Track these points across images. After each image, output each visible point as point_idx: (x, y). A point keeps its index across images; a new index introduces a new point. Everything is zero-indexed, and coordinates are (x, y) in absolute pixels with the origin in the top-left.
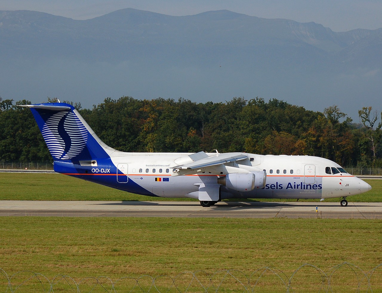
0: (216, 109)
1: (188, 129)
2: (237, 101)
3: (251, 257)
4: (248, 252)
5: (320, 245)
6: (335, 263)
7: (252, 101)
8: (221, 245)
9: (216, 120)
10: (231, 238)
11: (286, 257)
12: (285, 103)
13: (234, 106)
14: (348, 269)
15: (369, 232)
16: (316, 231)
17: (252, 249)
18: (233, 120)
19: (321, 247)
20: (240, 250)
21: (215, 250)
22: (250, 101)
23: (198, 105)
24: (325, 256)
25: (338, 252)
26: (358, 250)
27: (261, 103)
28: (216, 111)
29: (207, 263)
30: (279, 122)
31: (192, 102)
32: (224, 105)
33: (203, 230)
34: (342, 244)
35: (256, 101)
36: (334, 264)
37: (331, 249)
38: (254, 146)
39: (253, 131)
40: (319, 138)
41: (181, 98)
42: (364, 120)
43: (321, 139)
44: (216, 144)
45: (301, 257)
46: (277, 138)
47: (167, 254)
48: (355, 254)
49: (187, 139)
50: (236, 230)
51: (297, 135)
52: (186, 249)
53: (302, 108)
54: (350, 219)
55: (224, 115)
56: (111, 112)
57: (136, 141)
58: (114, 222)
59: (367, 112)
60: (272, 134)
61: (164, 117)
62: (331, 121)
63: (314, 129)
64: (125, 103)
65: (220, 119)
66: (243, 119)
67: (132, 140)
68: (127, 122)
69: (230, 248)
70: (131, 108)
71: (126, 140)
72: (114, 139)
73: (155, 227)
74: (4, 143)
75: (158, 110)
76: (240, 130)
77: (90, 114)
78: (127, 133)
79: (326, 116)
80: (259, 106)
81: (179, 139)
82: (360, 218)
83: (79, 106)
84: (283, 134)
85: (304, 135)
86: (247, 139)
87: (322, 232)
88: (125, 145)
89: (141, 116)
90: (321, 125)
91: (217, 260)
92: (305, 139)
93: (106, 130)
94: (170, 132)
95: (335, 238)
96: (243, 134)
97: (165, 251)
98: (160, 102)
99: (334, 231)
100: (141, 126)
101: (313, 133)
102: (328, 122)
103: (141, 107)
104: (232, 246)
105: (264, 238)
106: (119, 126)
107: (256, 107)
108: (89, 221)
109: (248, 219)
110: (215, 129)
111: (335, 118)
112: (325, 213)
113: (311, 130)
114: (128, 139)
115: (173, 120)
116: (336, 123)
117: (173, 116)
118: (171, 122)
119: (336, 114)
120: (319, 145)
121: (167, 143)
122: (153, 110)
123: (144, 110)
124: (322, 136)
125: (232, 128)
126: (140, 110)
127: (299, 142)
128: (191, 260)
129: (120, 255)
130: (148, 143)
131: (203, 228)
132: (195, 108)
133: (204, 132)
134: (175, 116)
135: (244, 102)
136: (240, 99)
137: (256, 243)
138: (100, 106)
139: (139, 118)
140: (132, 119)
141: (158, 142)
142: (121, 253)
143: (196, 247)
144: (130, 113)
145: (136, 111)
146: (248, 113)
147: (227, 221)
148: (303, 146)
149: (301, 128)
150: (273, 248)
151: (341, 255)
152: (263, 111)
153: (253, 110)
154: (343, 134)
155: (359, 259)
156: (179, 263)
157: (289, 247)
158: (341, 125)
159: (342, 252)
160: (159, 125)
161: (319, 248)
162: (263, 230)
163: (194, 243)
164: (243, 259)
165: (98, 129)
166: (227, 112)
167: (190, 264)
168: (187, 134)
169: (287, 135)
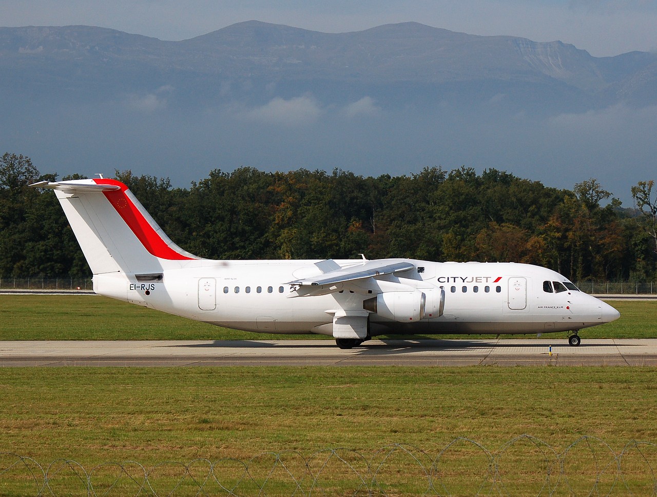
0: (395, 187)
1: (348, 220)
2: (429, 173)
3: (428, 429)
4: (424, 422)
5: (546, 410)
6: (566, 439)
7: (454, 172)
8: (382, 411)
9: (395, 205)
10: (399, 399)
11: (486, 429)
12: (510, 175)
13: (425, 182)
14: (587, 449)
15: (629, 388)
16: (543, 387)
17: (432, 417)
18: (423, 204)
19: (544, 412)
20: (411, 419)
21: (370, 418)
22: (452, 172)
23: (365, 181)
24: (552, 427)
25: (574, 421)
26: (607, 417)
27: (470, 175)
28: (395, 189)
29: (355, 440)
30: (500, 207)
31: (356, 175)
32: (408, 179)
33: (356, 386)
34: (581, 408)
35: (462, 173)
36: (565, 441)
37: (563, 417)
38: (458, 247)
39: (456, 223)
40: (567, 234)
41: (337, 169)
42: (641, 202)
43: (570, 234)
44: (394, 245)
45: (512, 429)
46: (498, 234)
47: (290, 427)
48: (601, 424)
49: (347, 237)
50: (409, 387)
51: (530, 228)
52: (322, 417)
53: (538, 184)
54: (602, 366)
55: (408, 196)
56: (222, 194)
57: (262, 240)
58: (209, 375)
59: (646, 189)
60: (488, 227)
61: (308, 201)
62: (587, 205)
63: (557, 219)
64: (244, 177)
65: (401, 203)
66: (439, 203)
67: (255, 239)
68: (247, 210)
69: (396, 415)
70: (254, 186)
71: (246, 240)
72: (225, 238)
73: (276, 382)
74: (43, 246)
75: (299, 189)
76: (434, 222)
77: (187, 197)
78: (247, 228)
79: (578, 196)
80: (466, 181)
81: (334, 237)
82: (620, 364)
83: (168, 184)
84: (508, 227)
85: (542, 228)
86: (447, 236)
87: (551, 388)
88: (243, 247)
89: (272, 199)
90: (570, 211)
91: (371, 436)
92: (543, 234)
93: (213, 223)
94: (318, 225)
95: (572, 398)
96: (440, 228)
97: (287, 422)
98: (301, 176)
99: (571, 386)
100: (270, 215)
101: (557, 224)
102: (581, 206)
103: (270, 184)
104: (399, 412)
105: (454, 399)
106: (235, 216)
107: (462, 183)
108: (168, 373)
109: (433, 367)
110: (394, 220)
111: (592, 199)
112: (564, 357)
113: (553, 219)
114: (248, 237)
115: (323, 205)
116: (595, 207)
117: (323, 198)
118: (320, 210)
119: (594, 194)
120: (566, 245)
121: (314, 244)
122: (290, 190)
123: (274, 189)
124: (571, 229)
125: (422, 218)
126: (268, 190)
127: (533, 239)
128: (329, 435)
129: (211, 429)
130: (282, 244)
131: (356, 383)
132: (360, 184)
133: (375, 225)
134: (327, 198)
135: (442, 174)
136: (434, 170)
137: (439, 407)
138: (202, 184)
139: (267, 203)
140: (256, 205)
141: (299, 242)
142: (213, 425)
143: (340, 415)
144: (254, 195)
145: (262, 190)
146: (447, 192)
147: (397, 371)
148: (540, 246)
149: (537, 217)
150: (466, 415)
151: (578, 425)
152: (473, 189)
153: (456, 188)
154: (607, 226)
155: (606, 432)
156: (308, 440)
157: (493, 414)
158: (603, 211)
159: (580, 421)
160: (300, 213)
161: (542, 415)
162: (454, 385)
163: (337, 408)
164: (414, 434)
165: (200, 222)
166: (412, 191)
167: (327, 442)
168: (346, 229)
169: (514, 228)
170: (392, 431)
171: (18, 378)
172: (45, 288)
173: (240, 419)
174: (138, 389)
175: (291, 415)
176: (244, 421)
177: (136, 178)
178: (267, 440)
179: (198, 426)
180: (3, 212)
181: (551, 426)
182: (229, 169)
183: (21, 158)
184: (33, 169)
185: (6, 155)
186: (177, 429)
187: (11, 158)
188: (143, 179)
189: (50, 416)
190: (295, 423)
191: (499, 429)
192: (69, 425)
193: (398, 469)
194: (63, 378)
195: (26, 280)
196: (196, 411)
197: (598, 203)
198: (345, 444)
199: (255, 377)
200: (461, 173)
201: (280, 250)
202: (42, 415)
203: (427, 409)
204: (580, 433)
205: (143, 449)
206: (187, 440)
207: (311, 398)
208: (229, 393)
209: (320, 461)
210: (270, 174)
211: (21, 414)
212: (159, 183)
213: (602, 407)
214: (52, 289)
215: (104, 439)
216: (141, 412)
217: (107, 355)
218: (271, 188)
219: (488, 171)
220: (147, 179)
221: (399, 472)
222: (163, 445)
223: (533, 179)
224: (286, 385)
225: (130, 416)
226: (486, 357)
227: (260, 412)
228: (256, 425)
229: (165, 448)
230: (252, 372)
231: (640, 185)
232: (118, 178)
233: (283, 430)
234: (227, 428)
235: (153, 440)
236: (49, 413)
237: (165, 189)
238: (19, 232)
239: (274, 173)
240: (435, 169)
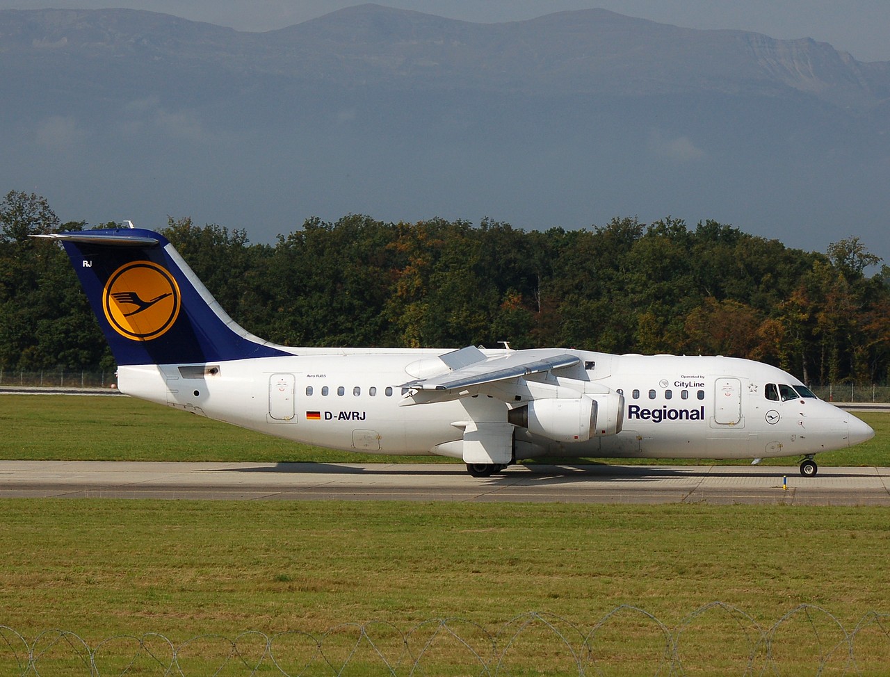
0: (570, 246)
1: (502, 292)
2: (621, 226)
3: (603, 594)
4: (598, 583)
5: (773, 568)
6: (799, 610)
7: (657, 225)
8: (537, 567)
9: (568, 271)
10: (563, 549)
11: (686, 594)
12: (736, 230)
13: (614, 239)
16: (770, 535)
17: (608, 576)
18: (610, 271)
19: (770, 571)
20: (578, 578)
21: (520, 577)
22: (653, 225)
23: (527, 236)
24: (780, 593)
25: (812, 584)
26: (860, 579)
27: (678, 230)
29: (497, 608)
30: (720, 276)
31: (513, 228)
32: (588, 234)
33: (502, 530)
34: (823, 565)
35: (667, 227)
36: (798, 613)
37: (797, 578)
38: (659, 333)
39: (657, 298)
40: (817, 316)
41: (487, 219)
43: (821, 316)
44: (568, 329)
45: (723, 594)
46: (716, 315)
47: (404, 588)
48: (851, 589)
49: (501, 318)
50: (578, 532)
51: (763, 307)
52: (451, 575)
53: (776, 244)
54: (857, 506)
55: (588, 260)
56: (320, 253)
57: (378, 319)
58: (292, 512)
60: (703, 304)
61: (445, 264)
62: (845, 275)
63: (803, 294)
64: (352, 230)
65: (578, 269)
66: (633, 269)
67: (368, 318)
68: (357, 276)
69: (557, 573)
70: (368, 242)
71: (355, 319)
72: (325, 316)
73: (388, 524)
74: (63, 324)
75: (433, 247)
76: (626, 295)
77: (271, 256)
78: (356, 302)
80: (672, 239)
81: (481, 317)
82: (883, 503)
83: (243, 238)
84: (731, 305)
85: (781, 306)
86: (644, 317)
87: (781, 536)
88: (351, 330)
89: (392, 261)
90: (821, 283)
91: (520, 602)
92: (782, 316)
93: (307, 294)
94: (459, 299)
95: (811, 551)
96: (634, 305)
97: (401, 582)
98: (436, 229)
99: (811, 534)
100: (389, 285)
101: (801, 301)
102: (838, 276)
103: (390, 240)
104: (562, 568)
105: (642, 550)
106: (339, 285)
107: (667, 241)
108: (234, 509)
109: (614, 505)
110: (568, 292)
111: (853, 266)
112: (804, 492)
113: (797, 294)
114: (358, 315)
115: (466, 271)
116: (858, 278)
117: (467, 260)
118: (462, 277)
119: (856, 258)
120: (816, 330)
121: (453, 326)
122: (419, 248)
123: (396, 247)
124: (822, 309)
125: (609, 291)
126: (387, 248)
127: (768, 323)
128: (459, 601)
129: (291, 589)
130: (406, 325)
131: (503, 527)
132: (520, 242)
133: (541, 300)
134: (473, 261)
135: (638, 228)
136: (627, 222)
137: (619, 562)
138: (293, 238)
139: (385, 267)
140: (370, 269)
141: (430, 323)
142: (295, 584)
143: (477, 572)
144: (367, 255)
145: (378, 248)
146: (646, 254)
147: (563, 510)
148: (777, 333)
149: (773, 291)
150: (658, 574)
151: (818, 590)
152: (682, 250)
153: (658, 247)
154: (874, 305)
155: (857, 601)
156: (430, 607)
157: (697, 573)
158: (867, 283)
159: (821, 584)
160: (434, 282)
161: (768, 575)
162: (643, 530)
163: (473, 562)
164: (582, 601)
165: (288, 292)
166: (595, 252)
167: (456, 610)
168: (499, 305)
169: (740, 307)
170: (550, 596)
171: (18, 514)
172: (64, 385)
173: (334, 576)
174: (190, 532)
175: (407, 572)
176: (339, 580)
177: (199, 229)
178: (370, 606)
179: (273, 585)
180: (7, 276)
181: (779, 591)
182: (331, 217)
183: (33, 198)
184: (50, 215)
185: (12, 193)
186: (242, 590)
187: (20, 198)
188: (208, 230)
189: (60, 568)
190: (412, 583)
191: (704, 595)
192: (88, 582)
193: (555, 651)
194: (82, 514)
195: (38, 373)
196: (271, 564)
197: (862, 271)
198: (482, 613)
199: (358, 516)
200: (665, 226)
201: (404, 334)
202: (50, 568)
203: (602, 565)
204: (820, 601)
205: (192, 618)
206: (256, 605)
207: (436, 547)
208: (320, 538)
209: (445, 638)
210: (391, 225)
211: (20, 565)
212: (230, 236)
213: (854, 564)
214: (75, 386)
215: (137, 603)
216: (192, 565)
217: (149, 482)
218: (391, 245)
219: (704, 224)
220: (213, 230)
221: (557, 654)
222: (221, 612)
223: (769, 236)
224: (402, 528)
225: (175, 570)
226: (692, 491)
227: (362, 566)
228: (355, 585)
229: (223, 617)
230: (355, 510)
232: (172, 229)
233: (394, 593)
234: (314, 589)
235: (208, 604)
236: (59, 564)
237: (239, 245)
238: (28, 304)
239: (396, 223)
240: (629, 221)
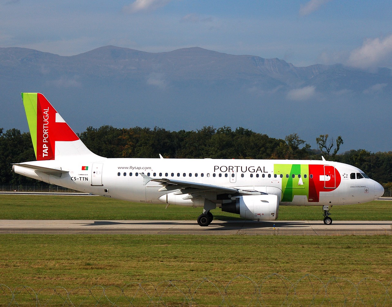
0: (188, 137)
2: (207, 129)
3: (210, 270)
4: (208, 265)
6: (286, 275)
7: (220, 129)
8: (184, 259)
9: (188, 146)
10: (194, 252)
11: (242, 269)
12: (251, 131)
13: (204, 134)
15: (319, 247)
16: (271, 247)
17: (212, 262)
18: (203, 146)
19: (273, 260)
20: (201, 264)
21: (179, 263)
22: (219, 129)
23: (171, 133)
25: (289, 265)
26: (307, 263)
27: (228, 131)
29: (171, 275)
30: (245, 148)
31: (166, 130)
32: (195, 133)
33: (170, 245)
34: (293, 258)
36: (285, 276)
37: (283, 263)
39: (221, 157)
41: (156, 127)
42: (322, 146)
45: (256, 270)
47: (135, 268)
48: (304, 267)
50: (199, 246)
52: (152, 263)
53: (266, 136)
54: (303, 236)
55: (195, 142)
56: (93, 140)
58: (89, 239)
59: (324, 139)
61: (140, 144)
62: (292, 148)
63: (276, 155)
64: (105, 131)
65: (191, 146)
66: (212, 146)
68: (107, 149)
69: (192, 262)
70: (111, 136)
73: (126, 243)
75: (136, 138)
79: (287, 143)
80: (226, 134)
87: (276, 247)
89: (120, 143)
90: (283, 151)
91: (179, 273)
95: (288, 253)
97: (134, 265)
98: (137, 130)
99: (287, 246)
100: (120, 152)
102: (289, 148)
103: (120, 135)
104: (194, 260)
105: (224, 253)
107: (224, 135)
108: (67, 238)
109: (211, 236)
110: (187, 155)
111: (295, 144)
112: (282, 230)
113: (274, 155)
115: (149, 146)
116: (297, 149)
117: (149, 143)
118: (147, 149)
119: (296, 142)
122: (131, 138)
123: (122, 138)
125: (203, 154)
126: (119, 138)
128: (156, 272)
129: (92, 268)
131: (170, 244)
132: (169, 135)
134: (151, 142)
135: (213, 130)
136: (209, 128)
137: (216, 257)
138: (83, 134)
139: (118, 145)
140: (112, 146)
143: (162, 261)
144: (111, 141)
145: (115, 138)
146: (216, 140)
147: (192, 238)
149: (265, 154)
150: (231, 262)
151: (291, 268)
152: (230, 139)
153: (221, 137)
155: (307, 271)
156: (145, 275)
157: (246, 261)
158: (301, 151)
159: (292, 265)
160: (136, 151)
161: (272, 262)
162: (223, 245)
163: (160, 257)
164: (203, 272)
166: (197, 139)
167: (155, 276)
170: (191, 271)
174: (51, 247)
175: (135, 262)
176: (110, 265)
178: (123, 275)
179: (85, 267)
181: (277, 268)
182: (97, 126)
186: (73, 269)
189: (3, 261)
190: (138, 266)
191: (249, 270)
192: (14, 266)
194: (9, 240)
196: (84, 259)
197: (298, 146)
198: (165, 277)
199: (114, 240)
200: (223, 129)
203: (209, 258)
204: (293, 272)
205: (55, 280)
206: (79, 275)
207: (146, 252)
208: (101, 249)
209: (152, 287)
210: (120, 129)
213: (304, 257)
215: (34, 274)
216: (53, 259)
218: (120, 137)
221: (195, 293)
222: (66, 277)
223: (263, 133)
224: (132, 245)
225: (47, 261)
227: (118, 259)
228: (117, 266)
229: (67, 279)
230: (113, 238)
231: (321, 137)
233: (131, 270)
234: (101, 268)
235: (61, 274)
236: (3, 259)
239: (122, 129)
